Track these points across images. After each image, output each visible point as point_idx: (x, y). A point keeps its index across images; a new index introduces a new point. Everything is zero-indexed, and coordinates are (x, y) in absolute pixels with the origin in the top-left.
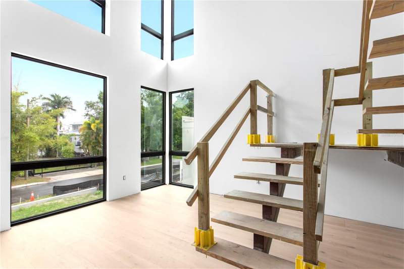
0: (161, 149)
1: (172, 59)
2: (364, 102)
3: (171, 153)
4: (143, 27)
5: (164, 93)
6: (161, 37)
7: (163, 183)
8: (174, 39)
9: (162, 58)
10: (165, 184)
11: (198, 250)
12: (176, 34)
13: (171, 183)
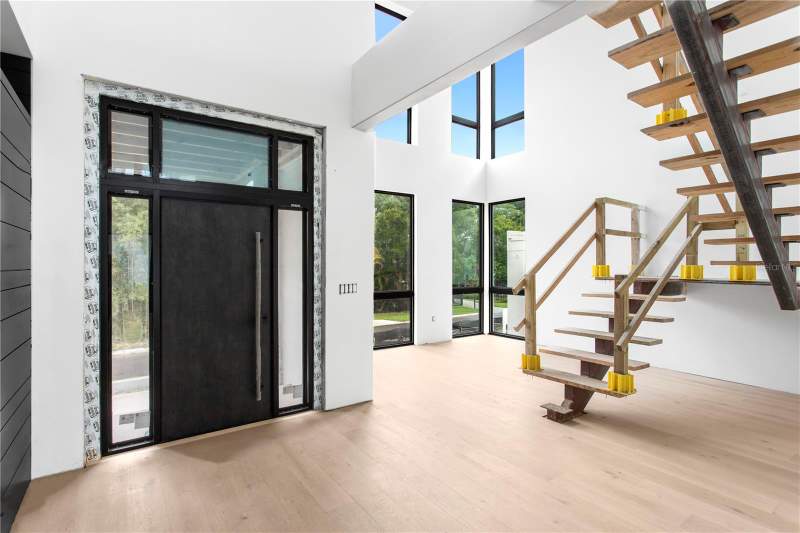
0: (478, 284)
1: (493, 157)
2: (737, 226)
3: (492, 290)
4: (455, 120)
5: (482, 205)
6: (477, 126)
7: (481, 332)
8: (495, 125)
9: (478, 157)
10: (483, 333)
11: (524, 372)
12: (497, 119)
13: (491, 333)
